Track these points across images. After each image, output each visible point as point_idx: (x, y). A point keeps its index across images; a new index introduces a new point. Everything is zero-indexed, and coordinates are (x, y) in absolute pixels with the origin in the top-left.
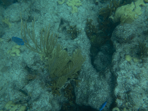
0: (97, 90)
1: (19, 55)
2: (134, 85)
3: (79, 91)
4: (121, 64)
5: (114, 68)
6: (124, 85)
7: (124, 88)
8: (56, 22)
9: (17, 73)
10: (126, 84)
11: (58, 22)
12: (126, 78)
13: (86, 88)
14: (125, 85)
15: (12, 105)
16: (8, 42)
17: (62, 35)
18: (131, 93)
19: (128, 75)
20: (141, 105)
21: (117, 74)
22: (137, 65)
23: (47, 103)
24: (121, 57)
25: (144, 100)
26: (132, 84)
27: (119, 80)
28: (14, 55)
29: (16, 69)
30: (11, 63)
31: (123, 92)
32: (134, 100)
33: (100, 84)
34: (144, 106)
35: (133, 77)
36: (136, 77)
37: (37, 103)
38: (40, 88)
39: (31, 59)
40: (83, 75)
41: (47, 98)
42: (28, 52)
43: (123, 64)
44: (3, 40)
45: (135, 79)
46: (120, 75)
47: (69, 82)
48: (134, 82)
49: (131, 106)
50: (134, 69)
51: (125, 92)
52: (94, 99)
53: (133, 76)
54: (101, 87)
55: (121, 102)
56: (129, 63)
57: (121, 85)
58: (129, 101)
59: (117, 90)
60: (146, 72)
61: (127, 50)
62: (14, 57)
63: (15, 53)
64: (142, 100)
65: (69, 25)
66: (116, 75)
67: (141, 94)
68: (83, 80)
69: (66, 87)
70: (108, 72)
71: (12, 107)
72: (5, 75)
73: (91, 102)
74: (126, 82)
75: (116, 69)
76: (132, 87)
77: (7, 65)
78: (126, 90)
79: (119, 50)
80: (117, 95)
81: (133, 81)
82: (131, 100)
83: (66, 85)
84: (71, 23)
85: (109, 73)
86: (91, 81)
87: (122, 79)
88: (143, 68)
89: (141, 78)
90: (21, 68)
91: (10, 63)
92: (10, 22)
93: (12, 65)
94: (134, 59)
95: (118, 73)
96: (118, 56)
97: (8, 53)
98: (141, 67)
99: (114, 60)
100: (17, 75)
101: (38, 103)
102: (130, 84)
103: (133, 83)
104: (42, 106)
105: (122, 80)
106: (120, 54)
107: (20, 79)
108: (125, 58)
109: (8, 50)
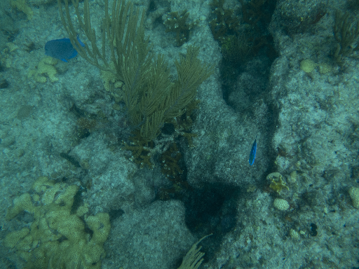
0: (234, 146)
1: (55, 79)
2: (317, 126)
3: (194, 155)
4: (289, 79)
5: (274, 92)
6: (294, 127)
7: (295, 134)
8: (137, 5)
9: (53, 119)
10: (299, 123)
11: (143, 4)
12: (299, 112)
13: (211, 147)
14: (298, 126)
15: (48, 184)
16: (29, 51)
17: (154, 37)
18: (310, 141)
19: (306, 103)
20: (329, 163)
21: (280, 103)
22: (328, 82)
23: (123, 179)
24: (290, 67)
25: (336, 152)
26: (313, 123)
27: (283, 117)
28: (43, 79)
29: (51, 111)
30: (39, 98)
31: (293, 141)
32: (314, 153)
33: (242, 132)
34: (335, 165)
35: (316, 107)
36: (323, 107)
37: (102, 178)
38: (107, 151)
39: (82, 87)
40: (203, 122)
41: (122, 169)
42: (75, 72)
43: (295, 81)
44: (17, 47)
45: (320, 111)
46: (287, 105)
47: (172, 139)
48: (318, 118)
49: (308, 166)
50: (319, 90)
51: (296, 142)
52: (228, 164)
53: (317, 105)
54: (243, 138)
55: (287, 162)
56: (309, 76)
57: (289, 127)
58: (303, 158)
59: (278, 138)
60: (347, 96)
61: (306, 49)
62: (44, 83)
63: (45, 75)
64: (333, 152)
65: (169, 11)
66: (278, 106)
67: (332, 142)
68: (203, 133)
69: (165, 149)
70: (260, 105)
71: (48, 187)
72: (26, 124)
73: (222, 171)
74: (299, 119)
75: (278, 94)
76: (314, 130)
77: (29, 103)
78: (300, 136)
79: (287, 51)
80: (278, 148)
81: (316, 115)
82: (308, 154)
83: (164, 146)
84: (173, 4)
85: (264, 105)
86: (222, 131)
87: (291, 114)
88: (341, 86)
89: (334, 106)
90: (61, 109)
91: (37, 98)
92: (29, 6)
93: (41, 102)
94: (321, 67)
95: (283, 102)
96: (284, 66)
97: (30, 75)
98: (337, 84)
99: (275, 74)
100: (53, 123)
101: (105, 178)
102: (308, 124)
103: (314, 120)
104: (113, 184)
105: (292, 116)
106: (289, 59)
107: (61, 133)
108: (299, 68)
109: (28, 69)
